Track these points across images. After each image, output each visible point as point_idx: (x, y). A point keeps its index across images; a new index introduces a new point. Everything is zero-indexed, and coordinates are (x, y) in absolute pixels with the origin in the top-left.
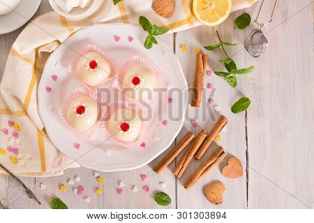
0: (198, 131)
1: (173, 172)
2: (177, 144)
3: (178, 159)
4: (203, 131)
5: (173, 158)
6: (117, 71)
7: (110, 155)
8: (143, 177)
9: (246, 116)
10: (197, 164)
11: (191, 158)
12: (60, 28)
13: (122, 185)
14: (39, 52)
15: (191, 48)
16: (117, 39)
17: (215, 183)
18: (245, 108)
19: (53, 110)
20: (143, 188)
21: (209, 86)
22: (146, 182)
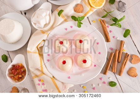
0: (114, 51)
1: (112, 71)
2: (108, 60)
3: (112, 66)
4: (116, 50)
5: (109, 66)
7: (84, 75)
8: (101, 79)
9: (131, 37)
10: (120, 64)
11: (116, 63)
12: (42, 35)
13: (94, 86)
14: (38, 47)
15: (97, 20)
16: (66, 29)
17: (131, 69)
18: (129, 34)
19: (53, 68)
20: (103, 83)
21: (110, 31)
22: (103, 80)
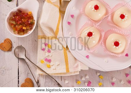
8: (127, 75)
13: (114, 80)
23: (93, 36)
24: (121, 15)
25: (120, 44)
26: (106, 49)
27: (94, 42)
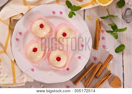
1: (84, 84)
2: (86, 69)
3: (86, 78)
4: (100, 62)
5: (84, 77)
6: (54, 29)
9: (123, 54)
10: (97, 80)
11: (93, 76)
12: (23, 6)
14: (12, 19)
16: (54, 13)
18: (122, 50)
19: (19, 50)
21: (103, 38)
23: (37, 52)
24: (63, 33)
25: (61, 59)
26: (50, 63)
27: (39, 57)
